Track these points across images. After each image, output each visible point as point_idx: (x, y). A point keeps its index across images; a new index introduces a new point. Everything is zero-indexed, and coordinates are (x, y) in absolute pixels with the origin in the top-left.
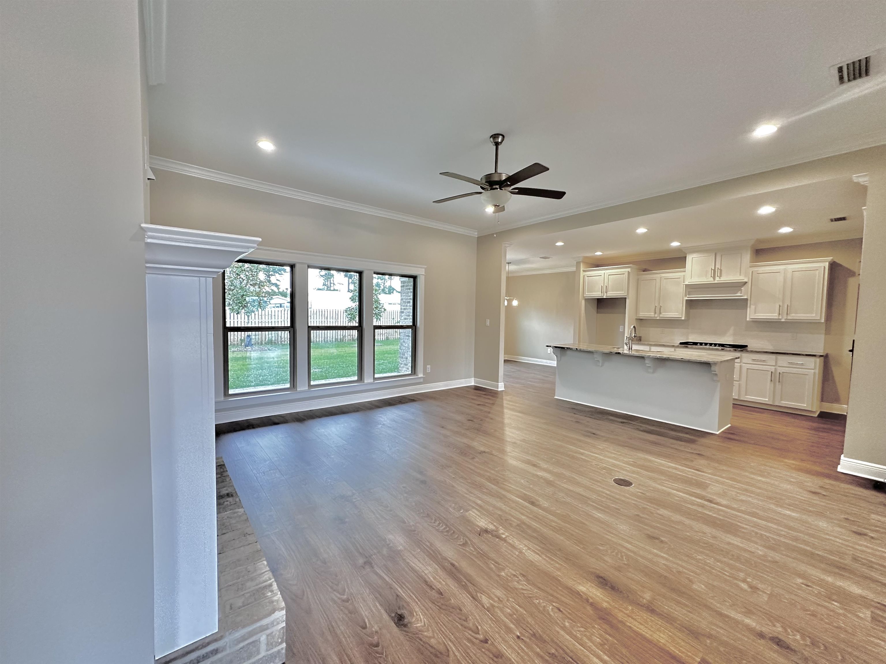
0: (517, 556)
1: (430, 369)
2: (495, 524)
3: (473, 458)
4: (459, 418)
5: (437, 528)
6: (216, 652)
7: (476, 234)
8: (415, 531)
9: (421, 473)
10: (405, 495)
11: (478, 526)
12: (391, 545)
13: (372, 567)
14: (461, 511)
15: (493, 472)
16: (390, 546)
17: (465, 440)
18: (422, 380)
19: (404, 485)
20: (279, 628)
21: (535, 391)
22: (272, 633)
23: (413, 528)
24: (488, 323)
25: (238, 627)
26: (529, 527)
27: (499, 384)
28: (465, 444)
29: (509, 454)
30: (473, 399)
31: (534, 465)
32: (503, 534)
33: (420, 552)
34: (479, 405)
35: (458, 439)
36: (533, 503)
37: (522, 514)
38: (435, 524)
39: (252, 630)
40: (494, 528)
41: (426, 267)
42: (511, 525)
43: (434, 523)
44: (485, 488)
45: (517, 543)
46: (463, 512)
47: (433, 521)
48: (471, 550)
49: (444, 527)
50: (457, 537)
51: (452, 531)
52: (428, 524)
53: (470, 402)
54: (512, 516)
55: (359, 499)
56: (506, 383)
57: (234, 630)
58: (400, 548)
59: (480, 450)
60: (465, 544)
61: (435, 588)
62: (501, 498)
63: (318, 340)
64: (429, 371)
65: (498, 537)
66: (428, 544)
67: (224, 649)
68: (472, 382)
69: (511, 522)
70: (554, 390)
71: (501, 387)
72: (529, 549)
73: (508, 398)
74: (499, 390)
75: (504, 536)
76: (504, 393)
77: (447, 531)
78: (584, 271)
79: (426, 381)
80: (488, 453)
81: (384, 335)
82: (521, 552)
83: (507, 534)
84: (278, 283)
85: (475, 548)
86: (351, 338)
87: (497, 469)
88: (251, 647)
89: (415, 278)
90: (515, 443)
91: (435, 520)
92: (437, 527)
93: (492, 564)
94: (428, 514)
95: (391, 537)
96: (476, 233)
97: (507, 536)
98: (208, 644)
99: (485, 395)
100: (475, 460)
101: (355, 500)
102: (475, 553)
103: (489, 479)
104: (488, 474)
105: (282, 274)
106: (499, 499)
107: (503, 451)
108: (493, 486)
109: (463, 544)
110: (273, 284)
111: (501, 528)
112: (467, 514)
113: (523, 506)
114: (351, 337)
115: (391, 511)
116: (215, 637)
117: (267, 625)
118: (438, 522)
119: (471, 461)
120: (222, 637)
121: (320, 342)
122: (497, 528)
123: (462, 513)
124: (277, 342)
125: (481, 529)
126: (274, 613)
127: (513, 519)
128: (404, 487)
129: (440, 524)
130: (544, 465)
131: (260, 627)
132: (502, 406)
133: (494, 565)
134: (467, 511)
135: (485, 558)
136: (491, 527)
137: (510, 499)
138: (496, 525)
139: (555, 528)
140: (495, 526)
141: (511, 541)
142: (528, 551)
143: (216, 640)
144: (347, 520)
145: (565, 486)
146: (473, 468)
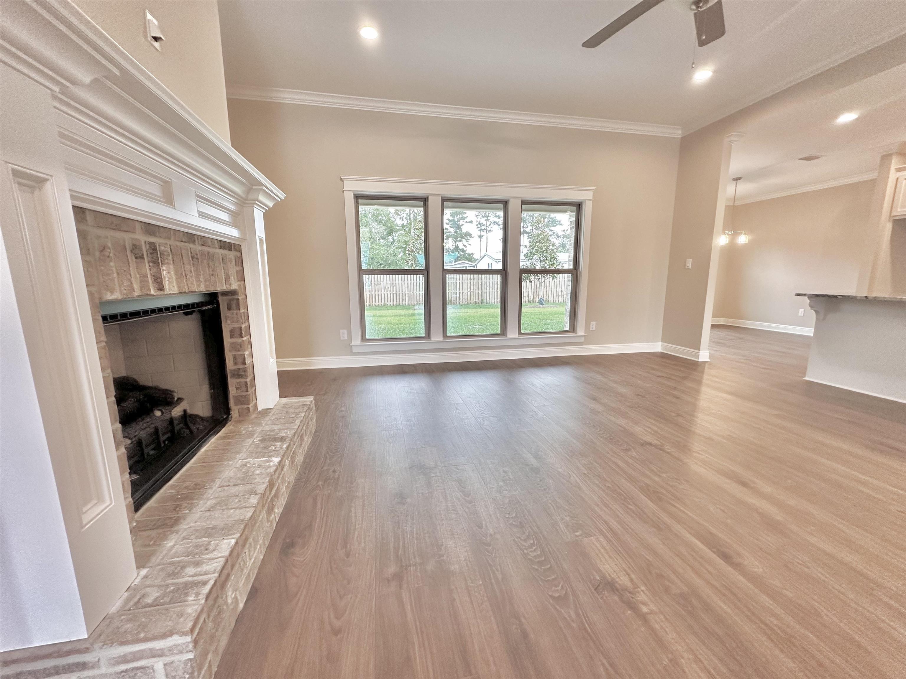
0: (665, 668)
1: (594, 327)
2: (633, 576)
3: (629, 450)
4: (623, 390)
5: (525, 551)
6: (83, 666)
7: (678, 133)
8: (489, 545)
9: (537, 457)
10: (501, 483)
11: (599, 571)
12: (445, 558)
13: (401, 587)
14: (577, 534)
15: (657, 479)
16: (442, 558)
17: (622, 422)
18: (582, 340)
19: (506, 469)
20: (184, 659)
21: (764, 367)
22: (172, 662)
23: (489, 539)
24: (689, 263)
25: (113, 643)
26: (708, 607)
27: (700, 352)
28: (620, 426)
29: (695, 454)
30: (653, 369)
31: (744, 484)
32: (644, 604)
33: (480, 585)
34: (659, 376)
35: (613, 419)
36: (726, 557)
37: (697, 573)
38: (525, 544)
39: (138, 651)
40: (629, 584)
41: (594, 188)
42: (667, 590)
43: (525, 540)
44: (634, 503)
45: (670, 636)
46: (581, 535)
47: (524, 537)
48: (570, 616)
49: (539, 553)
50: (554, 579)
51: (549, 566)
52: (514, 540)
53: (647, 372)
54: (674, 572)
55: (438, 474)
56: (713, 352)
57: (107, 644)
58: (455, 567)
59: (642, 440)
60: (562, 600)
61: (473, 671)
62: (659, 529)
63: (493, 302)
64: (594, 329)
65: (632, 606)
66: (500, 577)
67: (95, 665)
68: (657, 347)
69: (668, 583)
70: (806, 368)
71: (704, 356)
72: (697, 660)
73: (713, 372)
74: (700, 360)
75: (645, 609)
76: (707, 366)
77: (540, 563)
78: (899, 170)
79: (588, 340)
80: (656, 446)
81: (562, 297)
82: (675, 662)
83: (653, 607)
84: (465, 249)
85: (577, 614)
86: (527, 300)
87: (664, 475)
88: (140, 674)
89: (578, 206)
90: (710, 439)
91: (528, 537)
92: (527, 550)
93: (603, 664)
94: (520, 523)
95: (450, 544)
96: (680, 132)
97: (652, 612)
98: (68, 653)
99: (674, 364)
100: (629, 453)
101: (433, 475)
102: (574, 625)
103: (646, 490)
104: (647, 481)
105: (469, 239)
106: (654, 530)
107: (684, 448)
108: (649, 503)
109: (559, 596)
110: (461, 250)
111: (643, 588)
112: (586, 540)
113: (702, 557)
114: (527, 298)
115: (471, 502)
116: (78, 646)
117: (161, 650)
118: (532, 542)
119: (622, 454)
120: (86, 650)
121: (496, 304)
122: (636, 586)
123: (577, 536)
124: (455, 303)
125: (603, 577)
126: (171, 635)
127: (673, 577)
128: (504, 472)
129: (532, 545)
130: (768, 489)
131: (151, 650)
132: (699, 382)
133: (606, 670)
134: (588, 535)
135: (592, 645)
136: (623, 580)
137: (676, 535)
138: (635, 580)
139: (772, 629)
140: (631, 580)
141: (657, 626)
142: (694, 666)
143: (79, 652)
144: (409, 500)
145: (813, 540)
146: (621, 464)
